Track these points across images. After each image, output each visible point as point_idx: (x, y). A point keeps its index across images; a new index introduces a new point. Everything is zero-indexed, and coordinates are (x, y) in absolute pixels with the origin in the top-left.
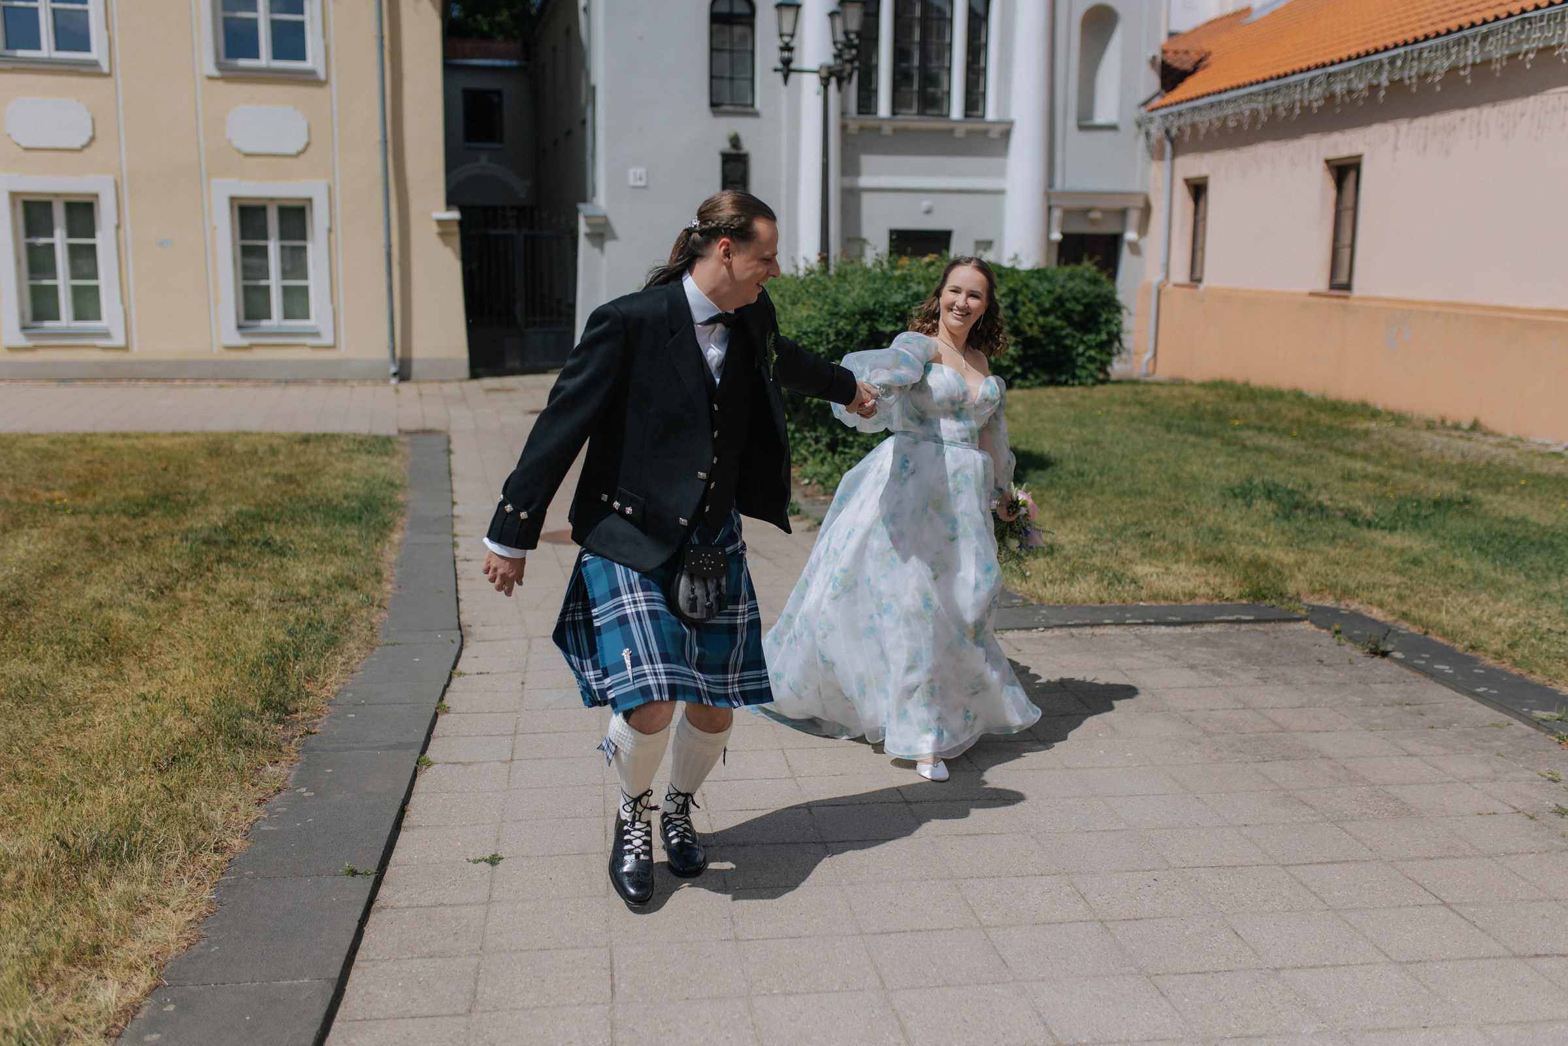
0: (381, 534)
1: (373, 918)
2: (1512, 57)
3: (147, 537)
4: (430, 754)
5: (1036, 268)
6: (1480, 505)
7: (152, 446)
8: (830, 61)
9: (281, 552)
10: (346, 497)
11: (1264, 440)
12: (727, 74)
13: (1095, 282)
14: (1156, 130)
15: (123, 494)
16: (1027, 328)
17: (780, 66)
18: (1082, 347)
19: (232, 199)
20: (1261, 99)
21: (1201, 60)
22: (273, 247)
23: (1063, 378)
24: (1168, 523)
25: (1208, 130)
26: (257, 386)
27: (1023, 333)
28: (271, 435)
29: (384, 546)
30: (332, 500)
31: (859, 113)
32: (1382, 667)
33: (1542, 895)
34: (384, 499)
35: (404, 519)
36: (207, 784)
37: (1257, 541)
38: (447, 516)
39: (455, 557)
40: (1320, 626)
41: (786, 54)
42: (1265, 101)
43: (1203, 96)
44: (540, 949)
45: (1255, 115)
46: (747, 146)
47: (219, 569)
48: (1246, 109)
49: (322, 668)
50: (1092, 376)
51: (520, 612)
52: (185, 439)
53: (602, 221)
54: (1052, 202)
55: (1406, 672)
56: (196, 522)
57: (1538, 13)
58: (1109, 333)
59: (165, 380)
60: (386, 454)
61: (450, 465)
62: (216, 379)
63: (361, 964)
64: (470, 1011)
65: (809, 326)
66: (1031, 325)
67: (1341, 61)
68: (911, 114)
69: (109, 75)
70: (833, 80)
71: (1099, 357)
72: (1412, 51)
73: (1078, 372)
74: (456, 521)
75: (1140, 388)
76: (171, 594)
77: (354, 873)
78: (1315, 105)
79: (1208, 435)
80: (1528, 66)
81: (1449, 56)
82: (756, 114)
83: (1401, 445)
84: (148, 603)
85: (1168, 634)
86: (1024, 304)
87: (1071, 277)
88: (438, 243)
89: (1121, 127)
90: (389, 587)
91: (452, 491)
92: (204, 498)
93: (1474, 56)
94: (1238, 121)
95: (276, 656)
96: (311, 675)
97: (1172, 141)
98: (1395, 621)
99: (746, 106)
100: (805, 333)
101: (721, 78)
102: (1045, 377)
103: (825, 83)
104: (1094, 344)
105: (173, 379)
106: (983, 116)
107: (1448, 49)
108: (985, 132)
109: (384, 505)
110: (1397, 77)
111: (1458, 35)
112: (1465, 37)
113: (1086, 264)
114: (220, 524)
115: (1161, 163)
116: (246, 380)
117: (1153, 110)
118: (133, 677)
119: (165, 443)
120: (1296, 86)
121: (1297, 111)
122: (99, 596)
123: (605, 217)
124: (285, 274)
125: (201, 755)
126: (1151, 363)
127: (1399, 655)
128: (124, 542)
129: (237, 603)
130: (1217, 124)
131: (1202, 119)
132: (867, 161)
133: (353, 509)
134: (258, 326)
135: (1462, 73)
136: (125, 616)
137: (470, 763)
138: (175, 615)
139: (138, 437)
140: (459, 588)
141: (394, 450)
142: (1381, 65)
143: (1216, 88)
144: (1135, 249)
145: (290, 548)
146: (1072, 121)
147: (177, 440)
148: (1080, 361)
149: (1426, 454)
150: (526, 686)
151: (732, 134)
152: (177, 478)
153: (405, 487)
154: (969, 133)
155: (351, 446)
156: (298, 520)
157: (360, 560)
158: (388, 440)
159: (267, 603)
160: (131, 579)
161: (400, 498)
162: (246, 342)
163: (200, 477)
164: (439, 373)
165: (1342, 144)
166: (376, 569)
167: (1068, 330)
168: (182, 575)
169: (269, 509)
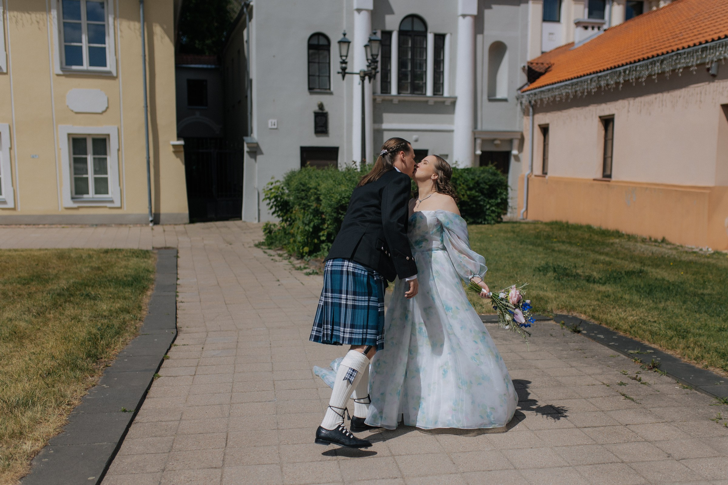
0: (142, 292)
1: (133, 426)
2: (673, 71)
3: (30, 293)
4: (160, 373)
5: (466, 168)
6: (647, 273)
7: (30, 255)
8: (365, 69)
9: (95, 299)
10: (126, 276)
11: (563, 247)
12: (317, 74)
13: (495, 174)
14: (525, 101)
15: (17, 275)
16: (461, 197)
17: (340, 71)
18: (489, 206)
19: (69, 135)
20: (570, 87)
21: (549, 67)
22: (90, 158)
23: (480, 221)
24: (505, 283)
25: (548, 103)
26: (81, 227)
27: (460, 199)
28: (89, 250)
29: (143, 296)
30: (119, 277)
31: (382, 93)
32: (577, 337)
33: (598, 409)
34: (144, 276)
35: (153, 286)
36: (63, 382)
37: (542, 289)
38: (174, 284)
39: (176, 301)
40: (557, 322)
41: (344, 65)
42: (572, 89)
43: (545, 86)
44: (199, 434)
45: (568, 95)
46: (327, 109)
47: (65, 305)
48: (564, 92)
49: (113, 342)
50: (493, 219)
51: (205, 322)
52: (46, 251)
53: (255, 145)
54: (476, 136)
55: (586, 338)
56: (54, 286)
57: (683, 51)
58: (502, 199)
59: (34, 225)
60: (146, 258)
61: (177, 262)
62: (60, 224)
63: (128, 439)
64: (170, 452)
65: (345, 195)
66: (463, 195)
67: (604, 71)
68: (408, 94)
69: (6, 74)
70: (367, 78)
71: (496, 210)
72: (633, 67)
73: (487, 217)
74: (178, 286)
75: (515, 225)
76: (44, 315)
77: (125, 411)
78: (593, 91)
79: (539, 245)
80: (680, 75)
81: (648, 69)
82: (331, 94)
83: (626, 249)
84: (33, 319)
85: (490, 326)
86: (460, 185)
87: (483, 172)
88: (173, 156)
89: (509, 100)
90: (145, 313)
91: (177, 274)
92: (57, 277)
93: (658, 70)
94: (560, 98)
95: (92, 338)
96: (108, 345)
97: (532, 107)
98: (590, 319)
99: (326, 89)
100: (344, 198)
101: (313, 76)
102: (471, 220)
103: (363, 79)
104: (494, 204)
105: (39, 225)
106: (443, 94)
107: (647, 66)
108: (444, 102)
109: (143, 279)
110: (627, 79)
111: (651, 60)
112: (654, 61)
113: (490, 166)
114: (65, 287)
115: (528, 117)
116: (76, 224)
117: (523, 92)
118: (28, 346)
119: (36, 254)
120: (585, 82)
121: (586, 94)
122: (10, 316)
123: (257, 144)
124: (96, 172)
125: (60, 373)
126: (525, 214)
127: (585, 332)
128: (20, 295)
129: (74, 318)
130: (552, 99)
131: (545, 97)
132: (386, 116)
133: (129, 281)
134: (83, 198)
135: (654, 77)
136: (23, 324)
137: (176, 376)
138: (45, 324)
139: (22, 251)
140: (177, 313)
141: (150, 256)
142: (620, 73)
143: (551, 82)
144: (517, 158)
145: (99, 297)
146: (485, 97)
147: (42, 252)
148: (488, 212)
149: (636, 253)
150: (204, 349)
151: (319, 103)
152: (43, 269)
153: (155, 272)
154: (436, 102)
155: (129, 254)
156: (102, 285)
157: (131, 301)
158: (147, 251)
159: (88, 318)
160: (24, 310)
161: (152, 276)
162: (76, 205)
163: (54, 268)
164: (174, 220)
165: (606, 109)
166: (139, 305)
167: (482, 197)
168: (48, 308)
169: (88, 281)
